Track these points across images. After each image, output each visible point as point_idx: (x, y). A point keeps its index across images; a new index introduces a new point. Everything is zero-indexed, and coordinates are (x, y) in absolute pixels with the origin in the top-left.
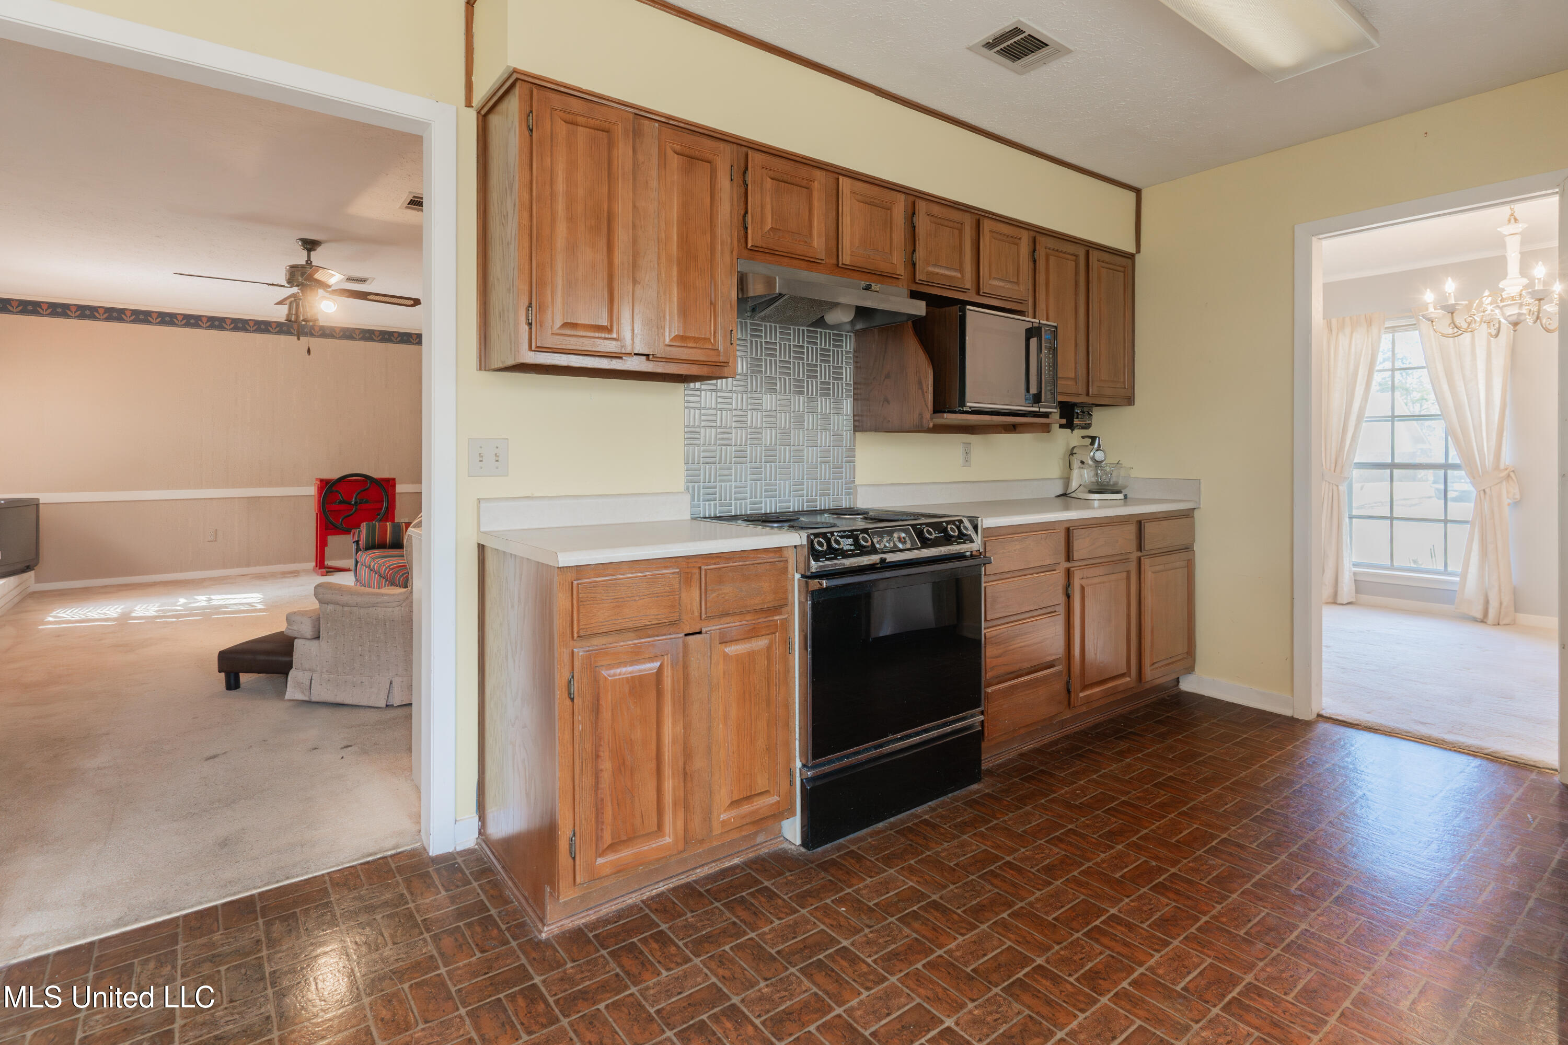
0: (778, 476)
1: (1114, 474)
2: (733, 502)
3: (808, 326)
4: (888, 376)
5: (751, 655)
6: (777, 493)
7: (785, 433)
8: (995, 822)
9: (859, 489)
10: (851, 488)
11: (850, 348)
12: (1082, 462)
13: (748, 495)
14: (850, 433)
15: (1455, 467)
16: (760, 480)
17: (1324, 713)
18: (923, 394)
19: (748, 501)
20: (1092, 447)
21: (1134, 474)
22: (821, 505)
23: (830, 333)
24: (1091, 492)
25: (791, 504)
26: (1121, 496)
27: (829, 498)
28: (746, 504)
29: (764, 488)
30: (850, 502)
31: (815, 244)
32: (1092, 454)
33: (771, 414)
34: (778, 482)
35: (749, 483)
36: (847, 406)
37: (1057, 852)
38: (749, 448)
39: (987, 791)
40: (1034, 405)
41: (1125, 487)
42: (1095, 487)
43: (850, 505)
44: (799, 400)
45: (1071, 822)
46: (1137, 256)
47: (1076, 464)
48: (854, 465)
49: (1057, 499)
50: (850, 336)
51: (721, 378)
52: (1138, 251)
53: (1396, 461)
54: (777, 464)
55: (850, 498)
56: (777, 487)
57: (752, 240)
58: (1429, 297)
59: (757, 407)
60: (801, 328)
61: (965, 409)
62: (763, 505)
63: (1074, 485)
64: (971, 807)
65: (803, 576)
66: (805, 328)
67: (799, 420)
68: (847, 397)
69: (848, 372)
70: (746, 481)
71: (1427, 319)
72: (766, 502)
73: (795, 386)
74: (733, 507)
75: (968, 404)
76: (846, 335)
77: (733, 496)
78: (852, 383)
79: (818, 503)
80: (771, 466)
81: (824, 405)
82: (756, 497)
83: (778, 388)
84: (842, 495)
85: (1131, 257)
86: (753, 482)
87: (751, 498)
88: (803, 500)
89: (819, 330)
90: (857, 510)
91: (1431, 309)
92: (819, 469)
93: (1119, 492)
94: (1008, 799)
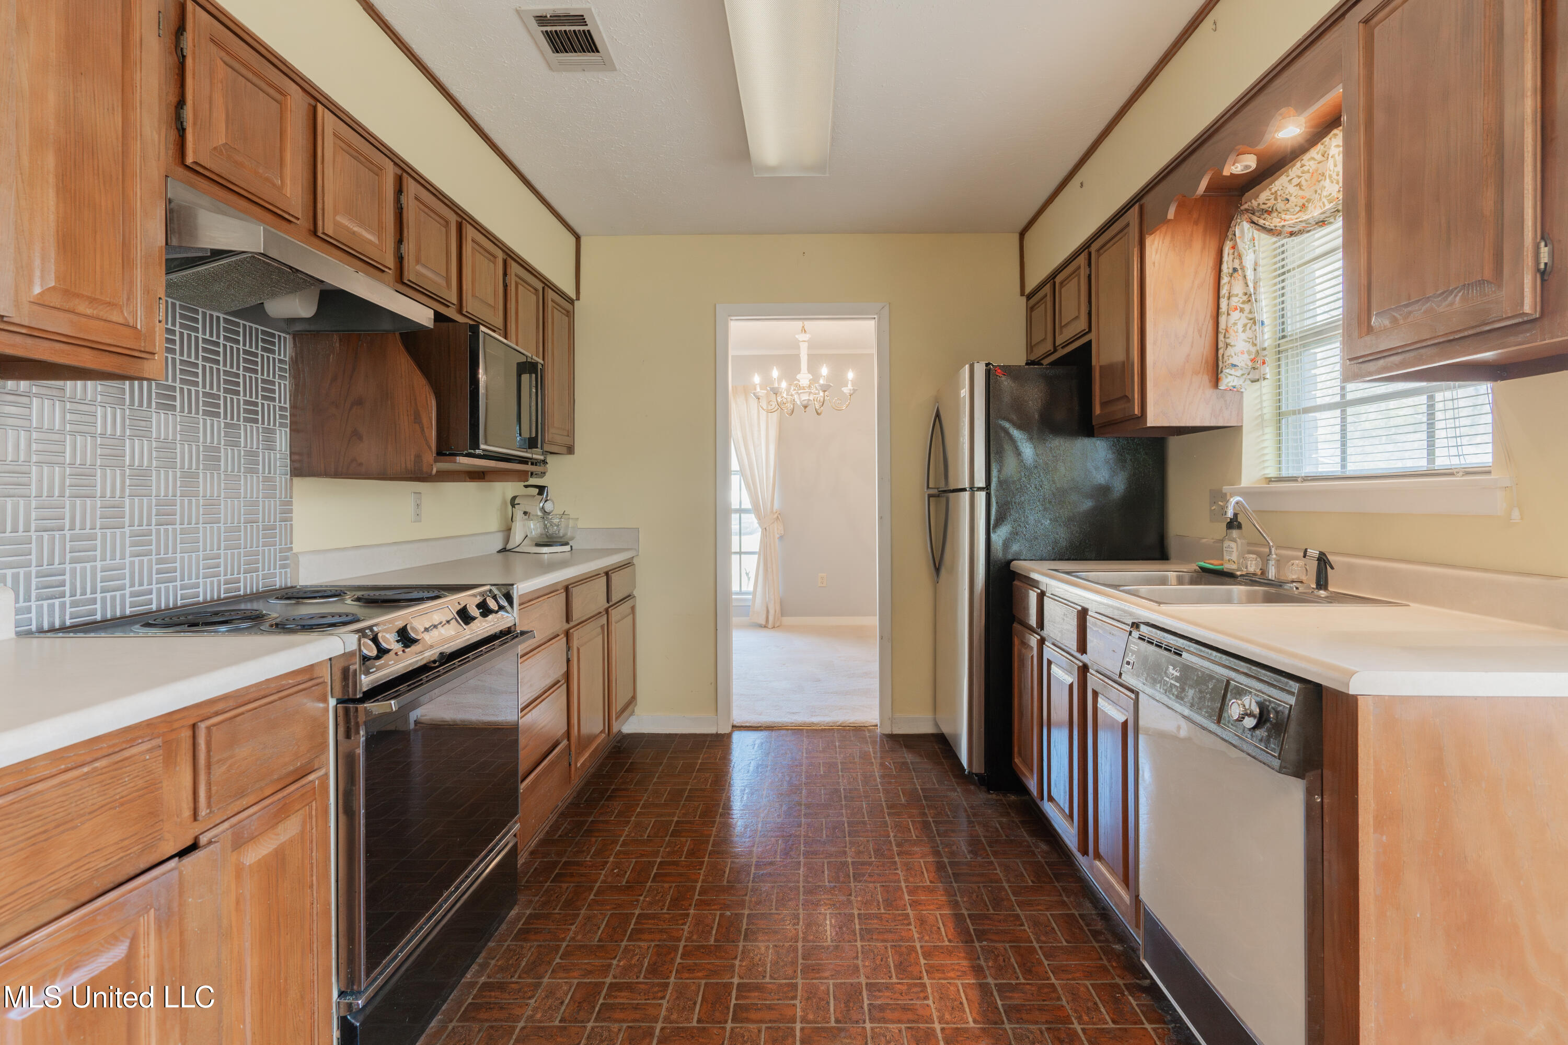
0: (179, 546)
1: (563, 525)
2: (99, 596)
3: (225, 314)
4: (359, 402)
5: (280, 855)
6: (178, 574)
7: (190, 477)
8: (564, 944)
9: (302, 559)
10: (287, 557)
11: (285, 356)
12: (525, 513)
13: (127, 582)
14: (286, 479)
15: (746, 511)
16: (149, 553)
17: (735, 723)
18: (423, 430)
19: (127, 592)
20: (540, 497)
21: (580, 525)
22: (245, 588)
23: (257, 330)
24: (538, 545)
25: (201, 590)
26: (567, 548)
27: (258, 576)
28: (123, 597)
29: (155, 567)
30: (286, 578)
31: (288, 191)
32: (541, 505)
33: (166, 446)
34: (178, 555)
35: (127, 560)
36: (282, 438)
37: (646, 947)
38: (127, 501)
39: (528, 912)
40: (529, 450)
41: (572, 538)
42: (540, 541)
43: (286, 582)
44: (212, 426)
45: (635, 907)
46: (576, 302)
47: (519, 514)
48: (291, 525)
49: (499, 554)
50: (285, 338)
51: (131, 378)
52: (578, 299)
53: (743, 507)
54: (178, 527)
55: (286, 572)
56: (178, 565)
57: (194, 152)
58: (757, 379)
59: (142, 433)
60: (215, 314)
61: (477, 452)
62: (154, 596)
63: (517, 537)
64: (525, 940)
65: (339, 702)
66: (222, 316)
67: (212, 458)
68: (281, 425)
69: (283, 388)
70: (123, 557)
71: (756, 396)
72: (159, 590)
73: (205, 404)
74: (98, 606)
75: (482, 446)
76: (279, 336)
77: (99, 585)
78: (288, 406)
79: (242, 584)
80: (166, 531)
81: (250, 436)
82: (141, 584)
83: (178, 404)
84: (275, 569)
85: (571, 302)
86: (136, 559)
87: (132, 585)
88: (219, 581)
89: (242, 322)
90: (300, 591)
91: (758, 389)
92: (242, 533)
93: (566, 544)
94: (556, 911)
